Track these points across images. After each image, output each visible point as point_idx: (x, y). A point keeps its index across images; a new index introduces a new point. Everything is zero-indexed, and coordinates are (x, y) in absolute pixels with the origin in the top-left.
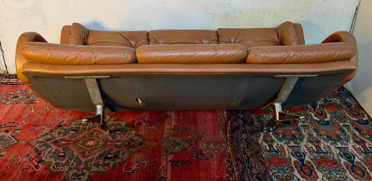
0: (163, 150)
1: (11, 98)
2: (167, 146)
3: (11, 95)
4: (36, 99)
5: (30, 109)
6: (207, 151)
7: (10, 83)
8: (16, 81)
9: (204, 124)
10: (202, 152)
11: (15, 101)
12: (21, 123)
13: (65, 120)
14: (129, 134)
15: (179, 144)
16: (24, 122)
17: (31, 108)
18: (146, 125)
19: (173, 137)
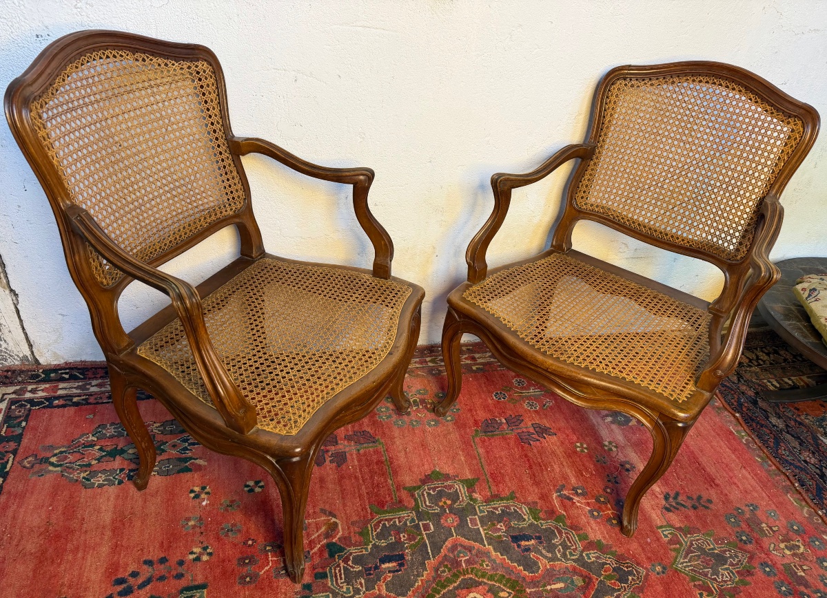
0: (695, 586)
1: (99, 460)
2: (695, 571)
3: (92, 445)
4: (189, 454)
5: (192, 495)
6: (805, 568)
7: (61, 402)
8: (78, 391)
9: (731, 478)
10: (796, 573)
11: (122, 470)
12: (192, 557)
13: (335, 524)
14: (565, 547)
15: (721, 559)
16: (201, 554)
17: (192, 491)
18: (588, 504)
19: (689, 536)
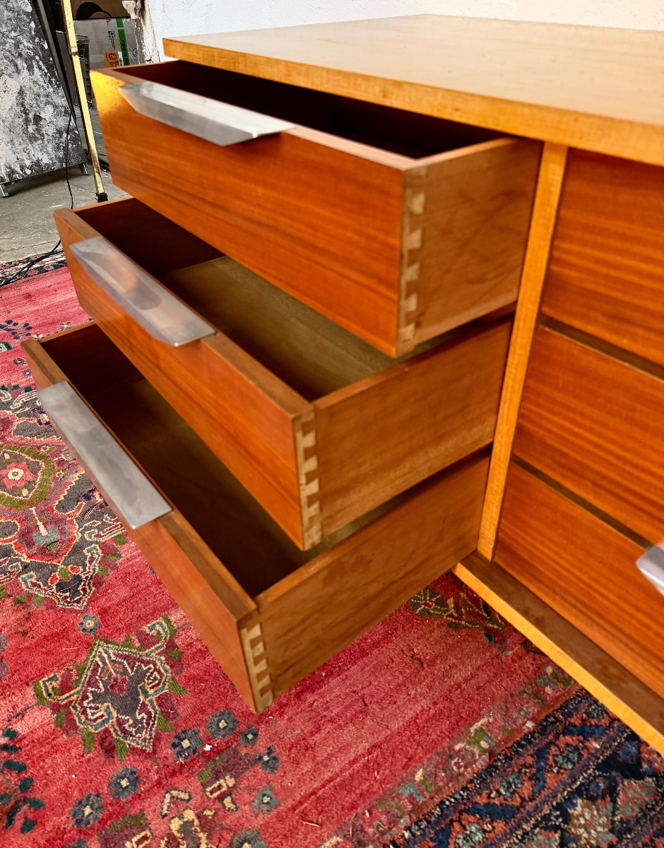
0: (67, 672)
10: (127, 838)
15: (128, 704)
19: (163, 658)
